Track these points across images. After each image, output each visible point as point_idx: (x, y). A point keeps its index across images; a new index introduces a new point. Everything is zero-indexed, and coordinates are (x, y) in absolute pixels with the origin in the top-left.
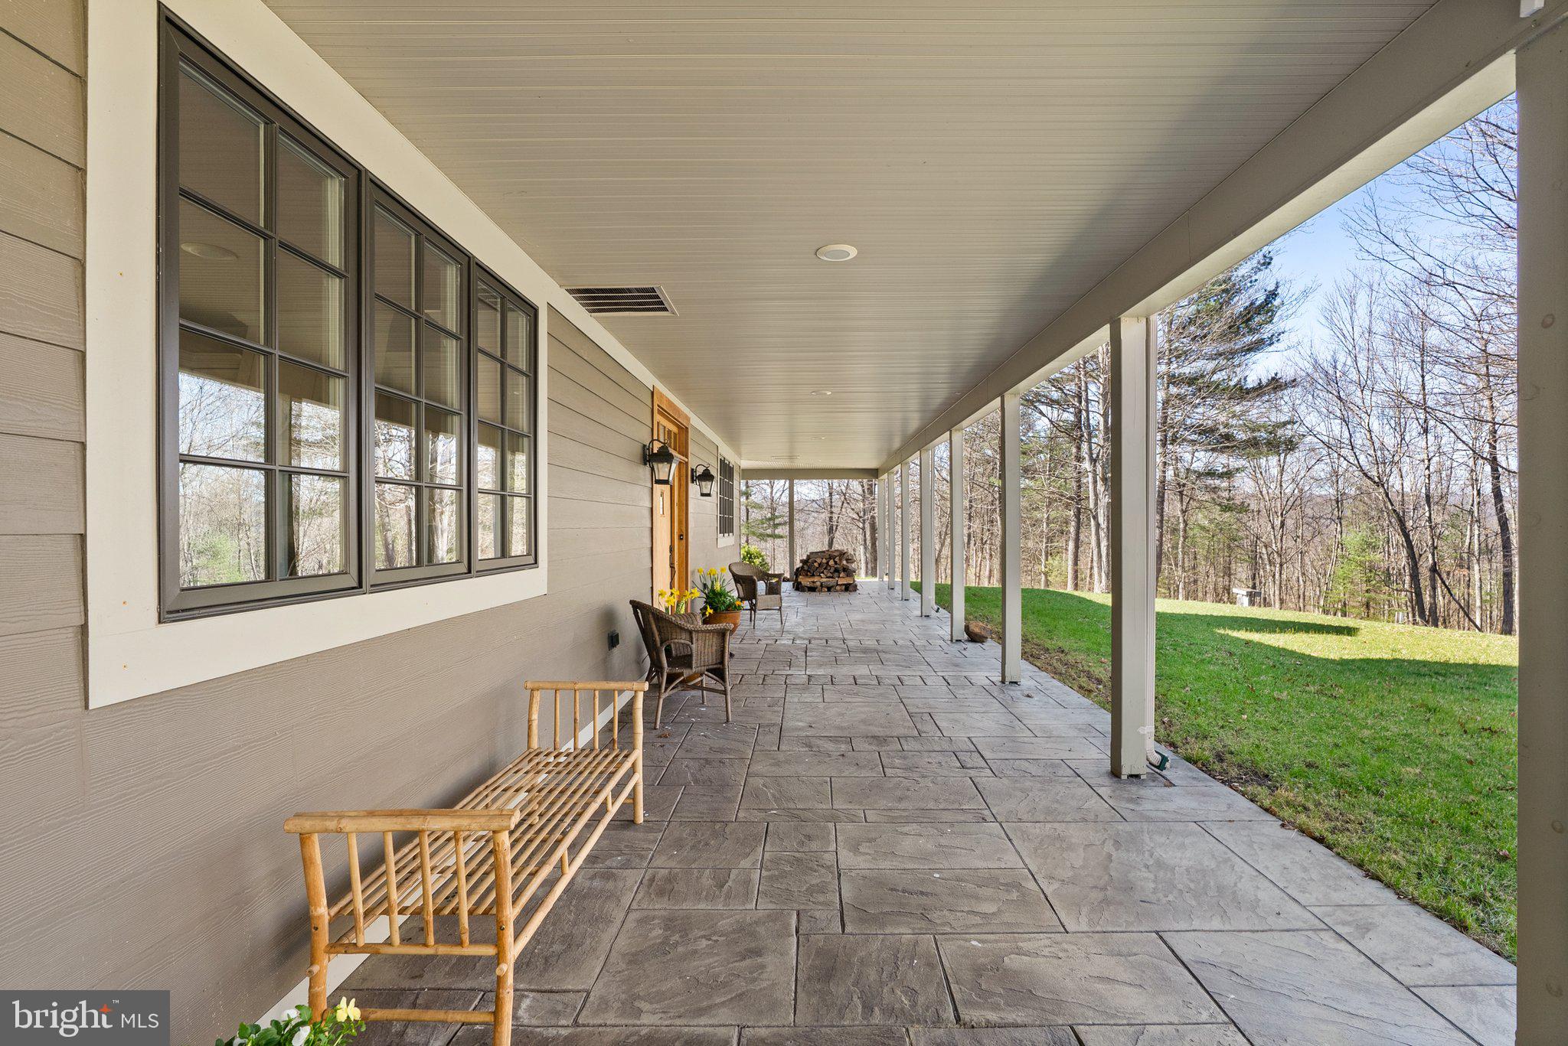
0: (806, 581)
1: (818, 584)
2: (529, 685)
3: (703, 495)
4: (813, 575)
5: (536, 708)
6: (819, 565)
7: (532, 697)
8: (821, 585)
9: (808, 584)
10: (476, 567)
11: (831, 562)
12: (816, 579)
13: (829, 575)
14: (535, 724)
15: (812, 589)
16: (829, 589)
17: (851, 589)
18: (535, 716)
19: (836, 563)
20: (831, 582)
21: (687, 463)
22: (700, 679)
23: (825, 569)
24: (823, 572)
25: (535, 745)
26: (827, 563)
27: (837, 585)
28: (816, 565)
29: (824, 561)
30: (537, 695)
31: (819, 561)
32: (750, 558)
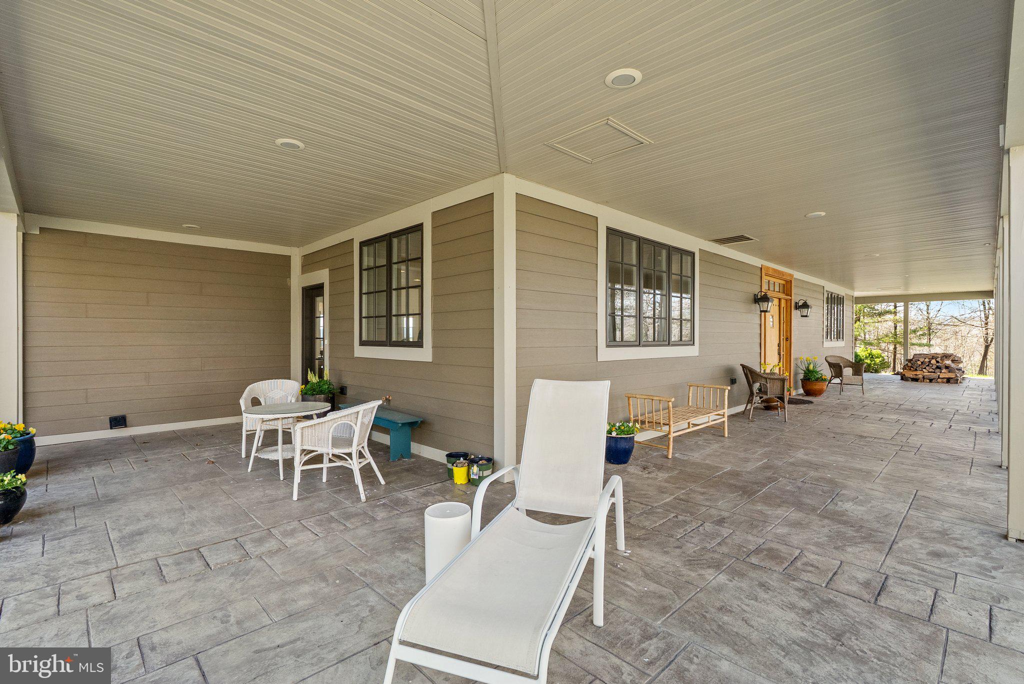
0: (910, 374)
1: (921, 376)
2: (689, 384)
3: (802, 316)
4: (916, 370)
5: (691, 392)
6: (922, 363)
7: (690, 388)
8: (924, 378)
9: (911, 376)
10: (671, 343)
11: (933, 361)
12: (918, 373)
13: (931, 370)
14: (690, 398)
15: (915, 380)
16: (931, 381)
17: (952, 381)
18: (691, 395)
19: (938, 362)
20: (933, 376)
21: (791, 300)
22: (776, 403)
23: (928, 366)
24: (925, 368)
25: (690, 404)
26: (930, 362)
27: (939, 378)
28: (919, 363)
29: (927, 360)
30: (691, 388)
31: (922, 360)
32: (872, 357)
